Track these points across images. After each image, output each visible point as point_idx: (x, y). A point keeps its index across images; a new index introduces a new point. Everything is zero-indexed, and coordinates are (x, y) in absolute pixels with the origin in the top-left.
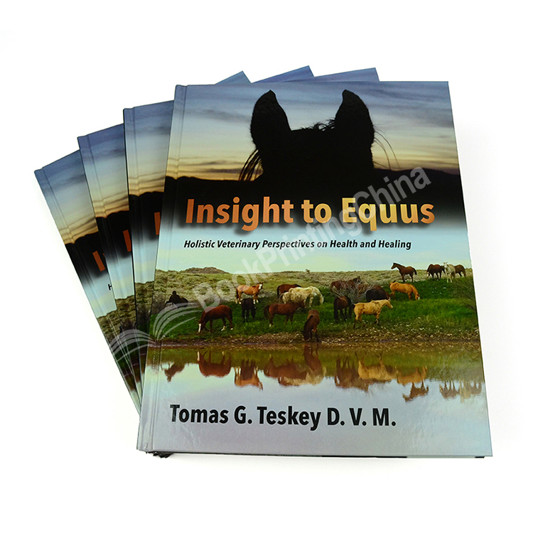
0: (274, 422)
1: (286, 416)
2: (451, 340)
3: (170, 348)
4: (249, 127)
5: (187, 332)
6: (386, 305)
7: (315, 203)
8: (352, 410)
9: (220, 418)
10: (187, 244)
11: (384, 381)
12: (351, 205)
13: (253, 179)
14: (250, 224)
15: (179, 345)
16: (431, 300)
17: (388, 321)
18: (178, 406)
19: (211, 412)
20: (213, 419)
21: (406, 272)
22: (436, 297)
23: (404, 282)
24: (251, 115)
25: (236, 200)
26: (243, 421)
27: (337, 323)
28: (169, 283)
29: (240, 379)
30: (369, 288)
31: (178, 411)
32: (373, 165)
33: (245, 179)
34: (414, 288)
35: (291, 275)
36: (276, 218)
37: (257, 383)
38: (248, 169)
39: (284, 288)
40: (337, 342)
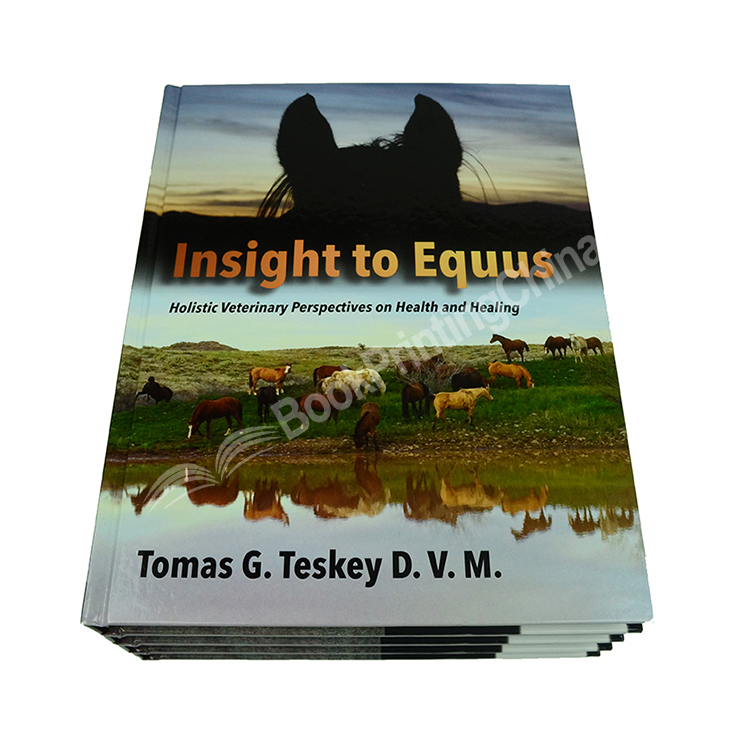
0: (307, 575)
1: (326, 565)
2: (583, 447)
3: (141, 462)
4: (275, 143)
5: (170, 437)
6: (482, 397)
7: (373, 249)
8: (431, 555)
9: (219, 570)
10: (174, 307)
11: (482, 510)
12: (427, 252)
13: (279, 214)
14: (273, 279)
15: (155, 458)
16: (552, 388)
17: (488, 419)
18: (152, 553)
19: (205, 561)
20: (208, 571)
21: (512, 347)
22: (559, 384)
23: (509, 362)
24: (278, 126)
25: (253, 244)
26: (257, 575)
27: (407, 422)
28: (143, 365)
29: (253, 509)
30: (456, 371)
31: (151, 560)
32: (461, 198)
33: (267, 214)
34: (525, 371)
35: (336, 352)
36: (314, 270)
37: (280, 514)
38: (273, 200)
40: (409, 451)
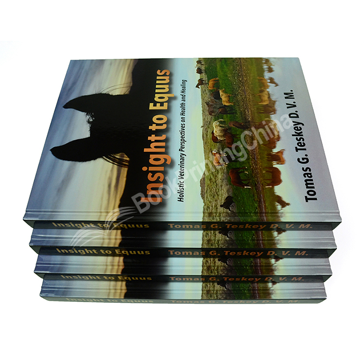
0: (303, 143)
1: (299, 137)
2: (241, 67)
3: (265, 206)
4: (80, 163)
5: (251, 195)
6: (223, 91)
7: (152, 123)
8: (288, 108)
9: (308, 172)
10: (180, 200)
11: (269, 94)
12: (155, 105)
13: (128, 159)
14: (166, 160)
15: (262, 200)
16: (218, 74)
17: (233, 91)
18: (306, 197)
19: (305, 177)
20: (309, 175)
21: (201, 82)
22: (217, 72)
23: (208, 84)
25: (145, 169)
26: (307, 159)
27: (236, 113)
28: (214, 211)
29: (280, 161)
30: (213, 98)
31: (309, 197)
32: (127, 94)
33: (127, 164)
34: (213, 79)
35: (205, 135)
36: (163, 144)
37: (281, 152)
38: (120, 163)
39: (215, 139)
40: (249, 113)
